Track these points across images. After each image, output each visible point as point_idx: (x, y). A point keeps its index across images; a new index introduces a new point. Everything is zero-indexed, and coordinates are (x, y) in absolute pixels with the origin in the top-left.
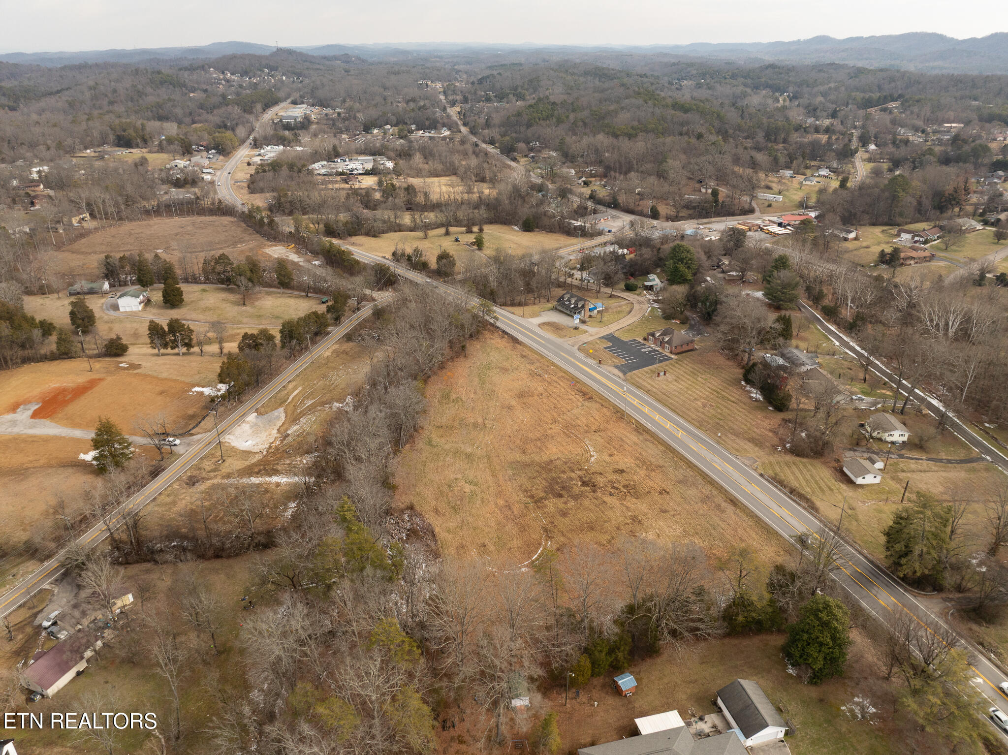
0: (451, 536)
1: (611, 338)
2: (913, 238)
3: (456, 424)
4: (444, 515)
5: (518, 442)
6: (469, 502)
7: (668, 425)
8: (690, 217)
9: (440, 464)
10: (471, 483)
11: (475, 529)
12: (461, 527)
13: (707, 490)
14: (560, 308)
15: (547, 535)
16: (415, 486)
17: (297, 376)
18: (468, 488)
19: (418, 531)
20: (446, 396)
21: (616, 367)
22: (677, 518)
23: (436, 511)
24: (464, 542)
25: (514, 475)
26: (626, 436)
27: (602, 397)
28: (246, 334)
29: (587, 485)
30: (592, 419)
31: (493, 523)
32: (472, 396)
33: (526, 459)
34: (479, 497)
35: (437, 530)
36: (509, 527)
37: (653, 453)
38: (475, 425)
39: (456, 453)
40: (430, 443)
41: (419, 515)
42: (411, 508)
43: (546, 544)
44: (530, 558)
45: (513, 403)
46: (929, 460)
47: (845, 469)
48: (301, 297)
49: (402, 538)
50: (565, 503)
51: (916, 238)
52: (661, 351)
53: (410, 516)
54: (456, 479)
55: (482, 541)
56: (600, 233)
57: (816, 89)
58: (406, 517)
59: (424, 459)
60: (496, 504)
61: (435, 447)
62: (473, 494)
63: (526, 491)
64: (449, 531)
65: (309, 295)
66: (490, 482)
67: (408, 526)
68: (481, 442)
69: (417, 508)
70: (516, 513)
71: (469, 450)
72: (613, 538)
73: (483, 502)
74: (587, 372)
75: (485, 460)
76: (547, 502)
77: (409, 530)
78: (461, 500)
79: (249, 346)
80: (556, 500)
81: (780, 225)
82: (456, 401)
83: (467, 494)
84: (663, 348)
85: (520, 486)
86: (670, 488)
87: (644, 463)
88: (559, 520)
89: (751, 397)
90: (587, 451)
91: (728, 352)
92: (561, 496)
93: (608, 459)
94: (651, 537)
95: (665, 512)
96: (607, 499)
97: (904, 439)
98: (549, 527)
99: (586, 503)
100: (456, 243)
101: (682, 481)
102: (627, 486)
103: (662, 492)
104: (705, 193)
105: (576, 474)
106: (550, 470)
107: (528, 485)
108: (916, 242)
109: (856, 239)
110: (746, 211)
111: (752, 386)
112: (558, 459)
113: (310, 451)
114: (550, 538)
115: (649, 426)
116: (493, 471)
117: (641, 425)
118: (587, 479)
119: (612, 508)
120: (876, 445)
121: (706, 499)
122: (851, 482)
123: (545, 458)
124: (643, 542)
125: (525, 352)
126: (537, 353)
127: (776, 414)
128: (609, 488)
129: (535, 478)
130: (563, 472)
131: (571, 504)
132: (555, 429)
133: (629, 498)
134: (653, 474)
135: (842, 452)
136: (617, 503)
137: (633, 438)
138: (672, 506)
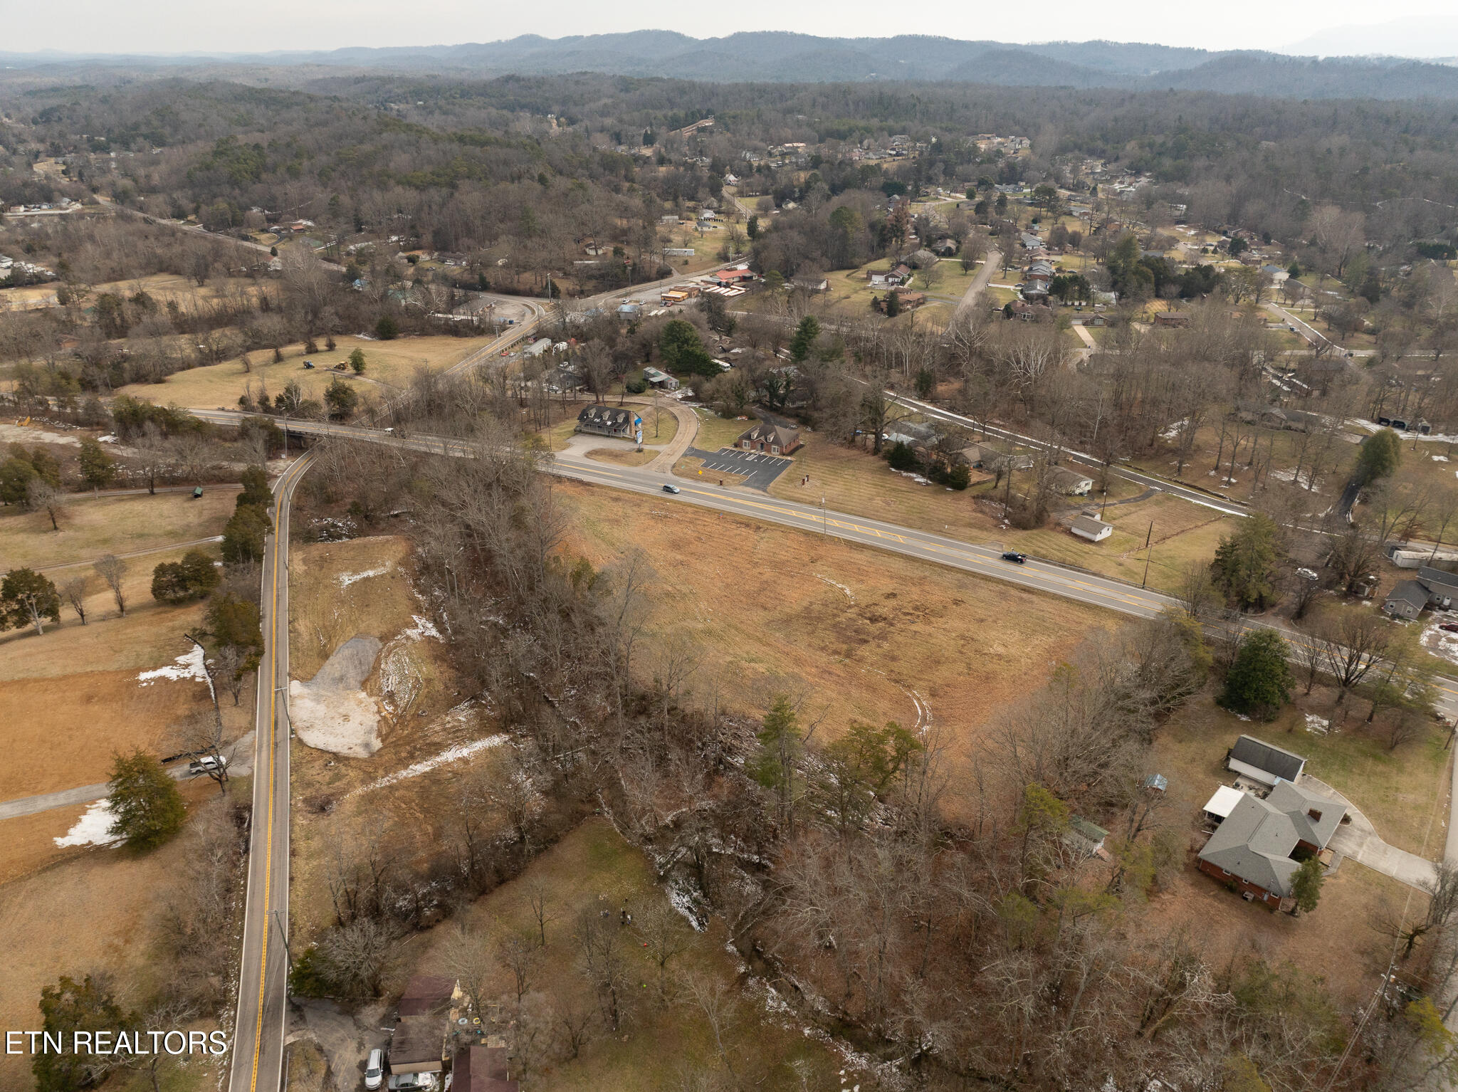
1: (695, 453)
2: (887, 279)
5: (743, 599)
7: (878, 533)
8: (598, 290)
10: (753, 661)
13: (992, 586)
14: (585, 430)
15: (903, 685)
17: (292, 609)
18: (758, 668)
21: (746, 485)
22: (1000, 623)
25: (786, 635)
26: (851, 558)
27: (770, 523)
28: (162, 566)
29: (876, 620)
30: (791, 550)
31: (832, 695)
33: (777, 615)
34: (781, 673)
36: (854, 692)
37: (897, 565)
39: (689, 634)
40: (641, 633)
43: (914, 695)
44: (916, 715)
45: (679, 557)
46: (1121, 502)
47: (1074, 530)
48: (144, 495)
50: (879, 646)
51: (890, 280)
52: (769, 455)
54: (731, 663)
56: (503, 328)
57: (587, 108)
59: (661, 654)
60: (808, 674)
61: (654, 635)
63: (823, 649)
65: (156, 490)
66: (772, 653)
68: (701, 613)
70: (843, 675)
71: (699, 626)
72: (969, 664)
73: (793, 677)
75: (733, 631)
76: (859, 653)
79: (171, 586)
80: (866, 647)
81: (719, 284)
83: (768, 674)
84: (769, 451)
85: (810, 645)
86: (959, 596)
87: (904, 580)
88: (894, 666)
89: (919, 483)
90: (832, 585)
91: (840, 440)
92: (866, 641)
93: (863, 587)
94: (1001, 650)
95: (982, 621)
96: (914, 628)
97: (1089, 488)
98: (893, 676)
99: (900, 639)
100: (310, 371)
101: (961, 586)
102: (916, 608)
103: (957, 602)
104: (597, 256)
105: (851, 613)
106: (819, 619)
107: (816, 642)
108: (893, 284)
109: (827, 289)
110: (664, 274)
111: (907, 470)
112: (811, 603)
113: (453, 703)
114: (909, 687)
115: (859, 540)
116: (759, 640)
117: (849, 541)
118: (868, 615)
119: (930, 635)
120: (1070, 501)
121: (1003, 596)
122: (1091, 542)
123: (797, 608)
124: (1000, 657)
125: (615, 494)
126: (628, 492)
127: (960, 494)
128: (902, 616)
129: (813, 632)
130: (835, 616)
131: (886, 645)
132: (768, 573)
133: (933, 619)
134: (927, 588)
135: (1054, 515)
136: (929, 629)
137: (860, 558)
138: (981, 613)
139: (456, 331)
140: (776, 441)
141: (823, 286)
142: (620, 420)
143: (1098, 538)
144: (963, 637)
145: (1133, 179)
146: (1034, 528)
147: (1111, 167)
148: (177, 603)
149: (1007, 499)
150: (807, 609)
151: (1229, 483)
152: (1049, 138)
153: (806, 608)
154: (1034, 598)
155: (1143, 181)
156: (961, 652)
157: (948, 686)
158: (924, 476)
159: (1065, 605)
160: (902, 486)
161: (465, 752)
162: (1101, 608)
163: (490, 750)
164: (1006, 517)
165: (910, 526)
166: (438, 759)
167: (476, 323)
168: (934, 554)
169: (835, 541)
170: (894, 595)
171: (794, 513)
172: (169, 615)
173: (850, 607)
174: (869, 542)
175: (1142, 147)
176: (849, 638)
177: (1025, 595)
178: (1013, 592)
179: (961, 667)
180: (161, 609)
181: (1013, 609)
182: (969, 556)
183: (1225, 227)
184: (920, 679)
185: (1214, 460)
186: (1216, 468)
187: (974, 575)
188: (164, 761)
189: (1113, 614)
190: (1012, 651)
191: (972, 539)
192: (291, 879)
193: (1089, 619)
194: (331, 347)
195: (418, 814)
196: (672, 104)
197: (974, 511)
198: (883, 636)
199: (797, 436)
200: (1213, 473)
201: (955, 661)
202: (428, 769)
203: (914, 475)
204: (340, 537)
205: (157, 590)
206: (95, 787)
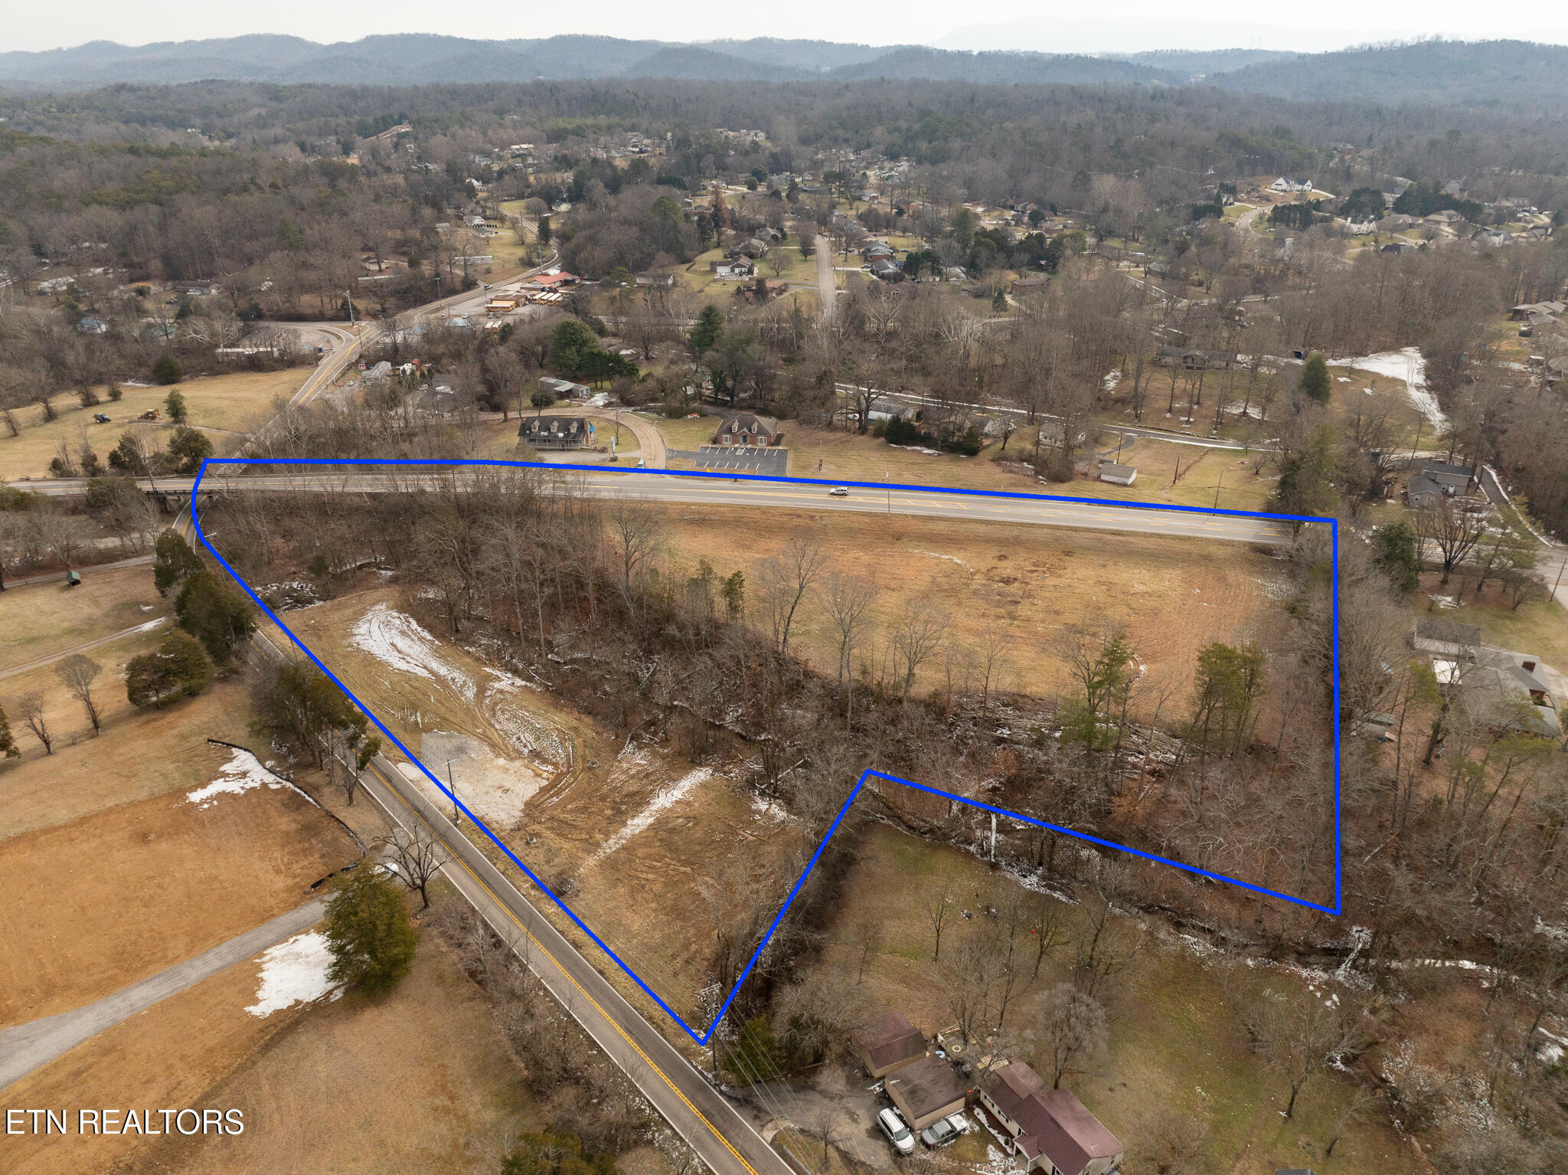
2: (732, 270)
7: (936, 504)
13: (1084, 535)
14: (531, 447)
26: (931, 530)
28: (137, 660)
33: (909, 593)
37: (981, 530)
50: (1033, 605)
51: (737, 270)
52: (756, 447)
56: (315, 357)
65: (6, 584)
79: (152, 685)
81: (543, 290)
84: (754, 443)
87: (999, 541)
89: (929, 454)
91: (818, 425)
92: (1017, 602)
95: (1103, 566)
96: (1050, 582)
99: (1046, 594)
100: (108, 425)
103: (1067, 554)
104: (385, 270)
105: (980, 580)
108: (741, 274)
109: (675, 284)
110: (469, 285)
111: (907, 444)
113: (617, 749)
117: (915, 516)
118: (997, 578)
120: (1076, 453)
121: (1102, 541)
122: (1125, 485)
127: (976, 459)
130: (966, 584)
131: (1039, 603)
134: (1028, 546)
135: (1075, 467)
139: (255, 365)
140: (762, 432)
141: (670, 282)
142: (573, 430)
143: (1130, 481)
144: (1101, 583)
145: (892, 164)
146: (1069, 479)
147: (864, 153)
148: (162, 707)
150: (935, 583)
151: (1188, 422)
152: (788, 130)
153: (932, 582)
154: (1130, 539)
155: (904, 166)
156: (1112, 596)
158: (928, 447)
159: (1161, 541)
160: (915, 458)
161: (677, 794)
162: (1194, 538)
163: (704, 786)
164: (1037, 474)
166: (654, 808)
167: (276, 354)
168: (1004, 515)
169: (901, 517)
170: (1003, 557)
172: (164, 722)
173: (973, 574)
175: (890, 132)
176: (998, 602)
177: (1119, 538)
179: (1124, 609)
180: (144, 718)
181: (1121, 551)
183: (1011, 202)
184: (1098, 626)
185: (1165, 404)
186: (1170, 410)
187: (1058, 527)
188: (314, 886)
189: (1208, 541)
190: (1154, 587)
192: (601, 972)
193: (1192, 549)
194: (115, 396)
195: (683, 869)
196: (347, 112)
197: (1004, 472)
198: (1028, 595)
200: (1168, 415)
201: (1113, 605)
202: (651, 820)
203: (918, 448)
204: (310, 601)
205: (136, 693)
206: (247, 937)
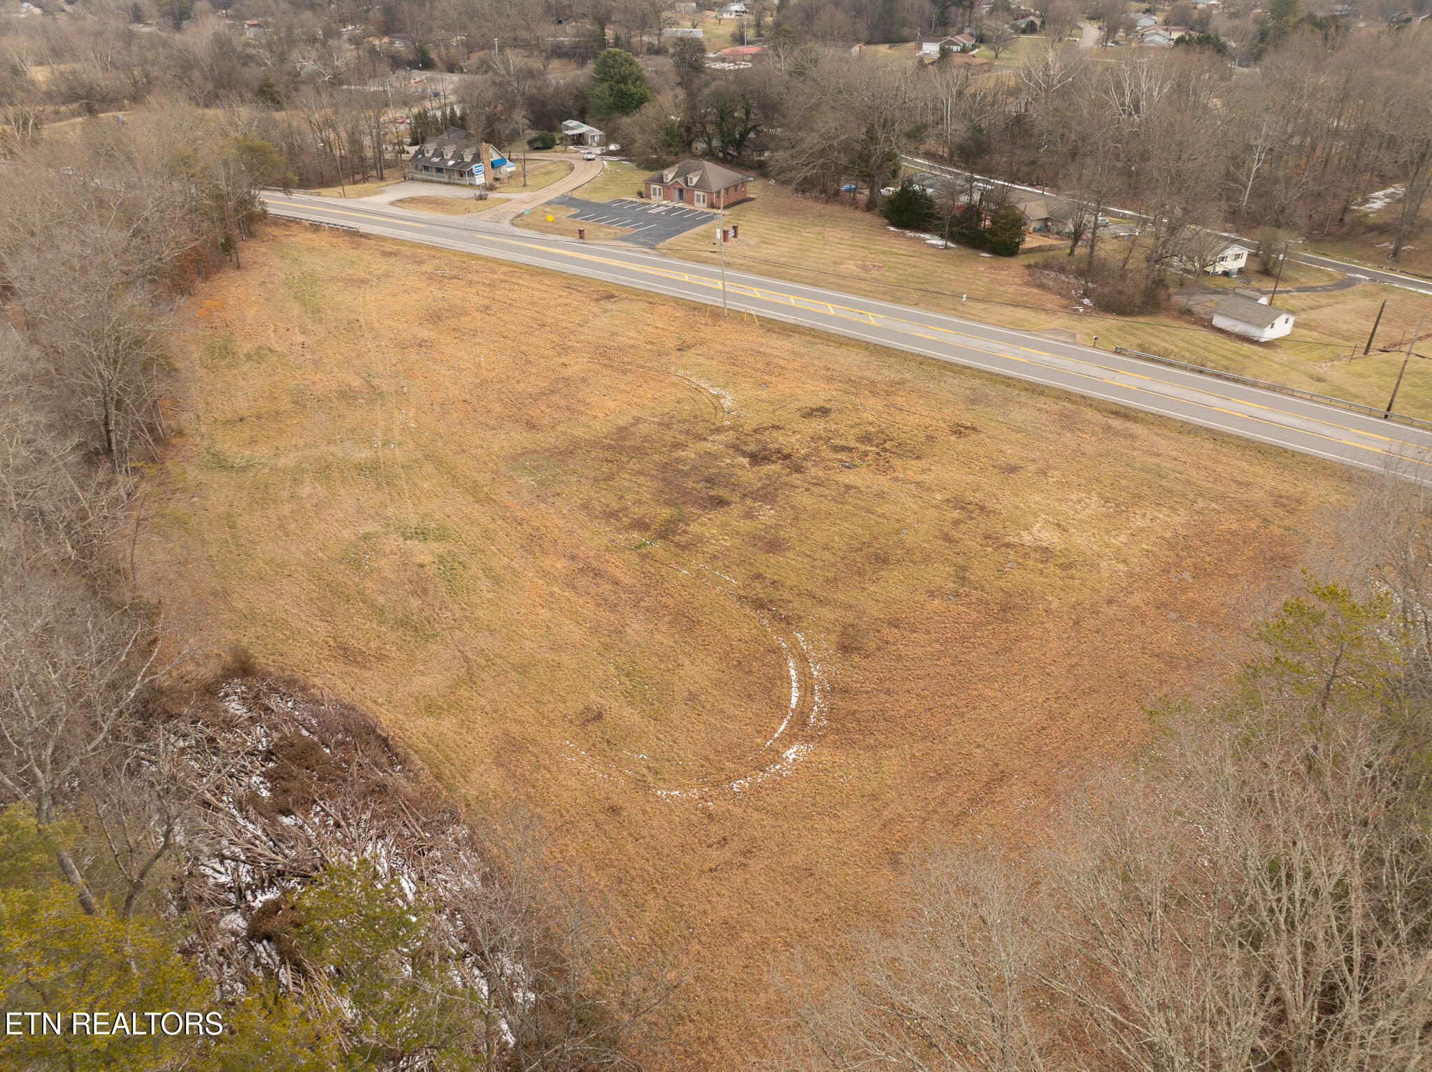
0: (448, 724)
1: (567, 201)
2: (941, 48)
3: (285, 404)
4: (382, 658)
5: (497, 408)
6: (452, 592)
7: (831, 309)
9: (286, 509)
10: (422, 534)
11: (523, 669)
12: (470, 679)
13: (1048, 404)
14: (419, 176)
15: (775, 617)
16: (223, 594)
18: (424, 553)
19: (313, 747)
20: (223, 352)
21: (626, 239)
22: (1055, 475)
23: (347, 654)
24: (515, 729)
25: (542, 483)
26: (762, 345)
27: (634, 291)
29: (766, 459)
30: (651, 329)
31: (573, 632)
32: (300, 338)
33: (548, 439)
34: (475, 568)
35: (386, 719)
36: (636, 629)
37: (849, 361)
38: (347, 395)
39: (323, 471)
40: (221, 464)
41: (290, 686)
42: (243, 668)
43: (795, 645)
44: (780, 705)
45: (423, 333)
46: (1300, 290)
47: (1219, 321)
49: (254, 798)
50: (749, 515)
51: (947, 48)
52: (688, 207)
53: (254, 700)
54: (366, 537)
55: (574, 705)
58: (235, 708)
59: (221, 509)
60: (543, 573)
61: (244, 469)
62: (450, 567)
63: (611, 515)
64: (430, 709)
66: (484, 520)
67: (260, 738)
68: (388, 430)
69: (261, 659)
70: (627, 580)
71: (362, 455)
72: (964, 569)
73: (497, 580)
74: (560, 255)
75: (430, 468)
76: (694, 528)
77: (268, 755)
78: (421, 590)
80: (718, 516)
82: (258, 356)
83: (431, 570)
84: (691, 202)
85: (584, 507)
86: (967, 418)
87: (854, 384)
88: (770, 564)
89: (933, 246)
90: (698, 390)
91: (815, 193)
92: (721, 503)
93: (763, 394)
94: (1049, 537)
95: (1014, 469)
96: (848, 478)
97: (1241, 263)
98: (758, 590)
99: (805, 500)
101: (974, 401)
102: (866, 438)
103: (959, 430)
105: (713, 444)
106: (639, 451)
107: (606, 498)
111: (916, 230)
112: (637, 420)
114: (788, 622)
115: (790, 319)
116: (474, 490)
117: (770, 321)
118: (752, 447)
119: (881, 495)
120: (1208, 282)
121: (1068, 422)
122: (1255, 342)
123: (601, 427)
124: (1046, 553)
125: (389, 248)
126: (420, 246)
127: (1003, 262)
128: (826, 453)
129: (610, 477)
130: (676, 446)
131: (767, 514)
132: (578, 365)
133: (897, 462)
134: (899, 400)
135: (1180, 300)
136: (882, 482)
137: (778, 345)
138: (1012, 453)
140: (701, 185)
143: (1268, 334)
144: (959, 503)
146: (1141, 312)
149: (1090, 270)
150: (622, 432)
153: (621, 429)
154: (1137, 429)
156: (947, 538)
157: (894, 623)
158: (942, 237)
159: (1209, 445)
160: (901, 248)
162: (1294, 454)
164: (1085, 295)
165: (897, 300)
169: (739, 318)
170: (824, 411)
171: (686, 278)
173: (718, 430)
174: (807, 323)
176: (686, 493)
177: (1116, 423)
178: (1090, 415)
179: (940, 575)
181: (1089, 449)
182: (1005, 350)
184: (823, 602)
187: (1009, 381)
189: (1324, 468)
190: (1081, 540)
191: (1014, 325)
193: (1267, 479)
197: (1028, 284)
198: (767, 494)
199: (743, 183)
201: (927, 559)
203: (927, 236)
